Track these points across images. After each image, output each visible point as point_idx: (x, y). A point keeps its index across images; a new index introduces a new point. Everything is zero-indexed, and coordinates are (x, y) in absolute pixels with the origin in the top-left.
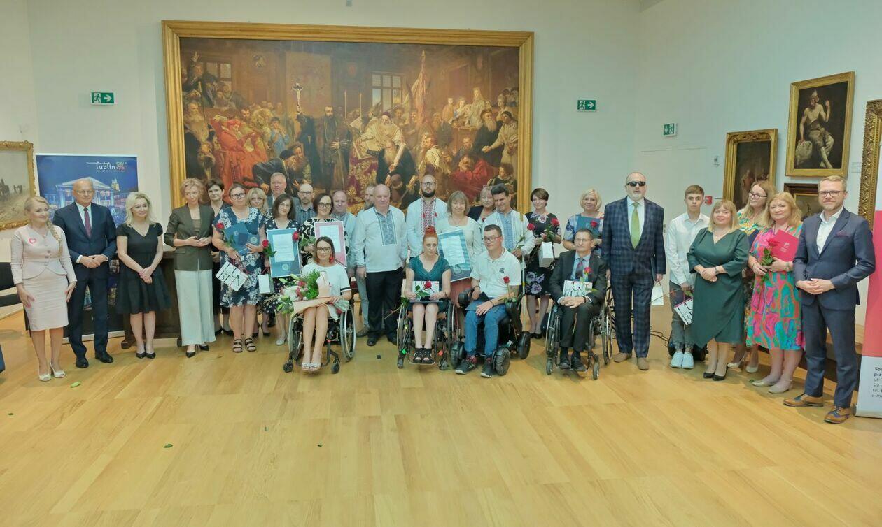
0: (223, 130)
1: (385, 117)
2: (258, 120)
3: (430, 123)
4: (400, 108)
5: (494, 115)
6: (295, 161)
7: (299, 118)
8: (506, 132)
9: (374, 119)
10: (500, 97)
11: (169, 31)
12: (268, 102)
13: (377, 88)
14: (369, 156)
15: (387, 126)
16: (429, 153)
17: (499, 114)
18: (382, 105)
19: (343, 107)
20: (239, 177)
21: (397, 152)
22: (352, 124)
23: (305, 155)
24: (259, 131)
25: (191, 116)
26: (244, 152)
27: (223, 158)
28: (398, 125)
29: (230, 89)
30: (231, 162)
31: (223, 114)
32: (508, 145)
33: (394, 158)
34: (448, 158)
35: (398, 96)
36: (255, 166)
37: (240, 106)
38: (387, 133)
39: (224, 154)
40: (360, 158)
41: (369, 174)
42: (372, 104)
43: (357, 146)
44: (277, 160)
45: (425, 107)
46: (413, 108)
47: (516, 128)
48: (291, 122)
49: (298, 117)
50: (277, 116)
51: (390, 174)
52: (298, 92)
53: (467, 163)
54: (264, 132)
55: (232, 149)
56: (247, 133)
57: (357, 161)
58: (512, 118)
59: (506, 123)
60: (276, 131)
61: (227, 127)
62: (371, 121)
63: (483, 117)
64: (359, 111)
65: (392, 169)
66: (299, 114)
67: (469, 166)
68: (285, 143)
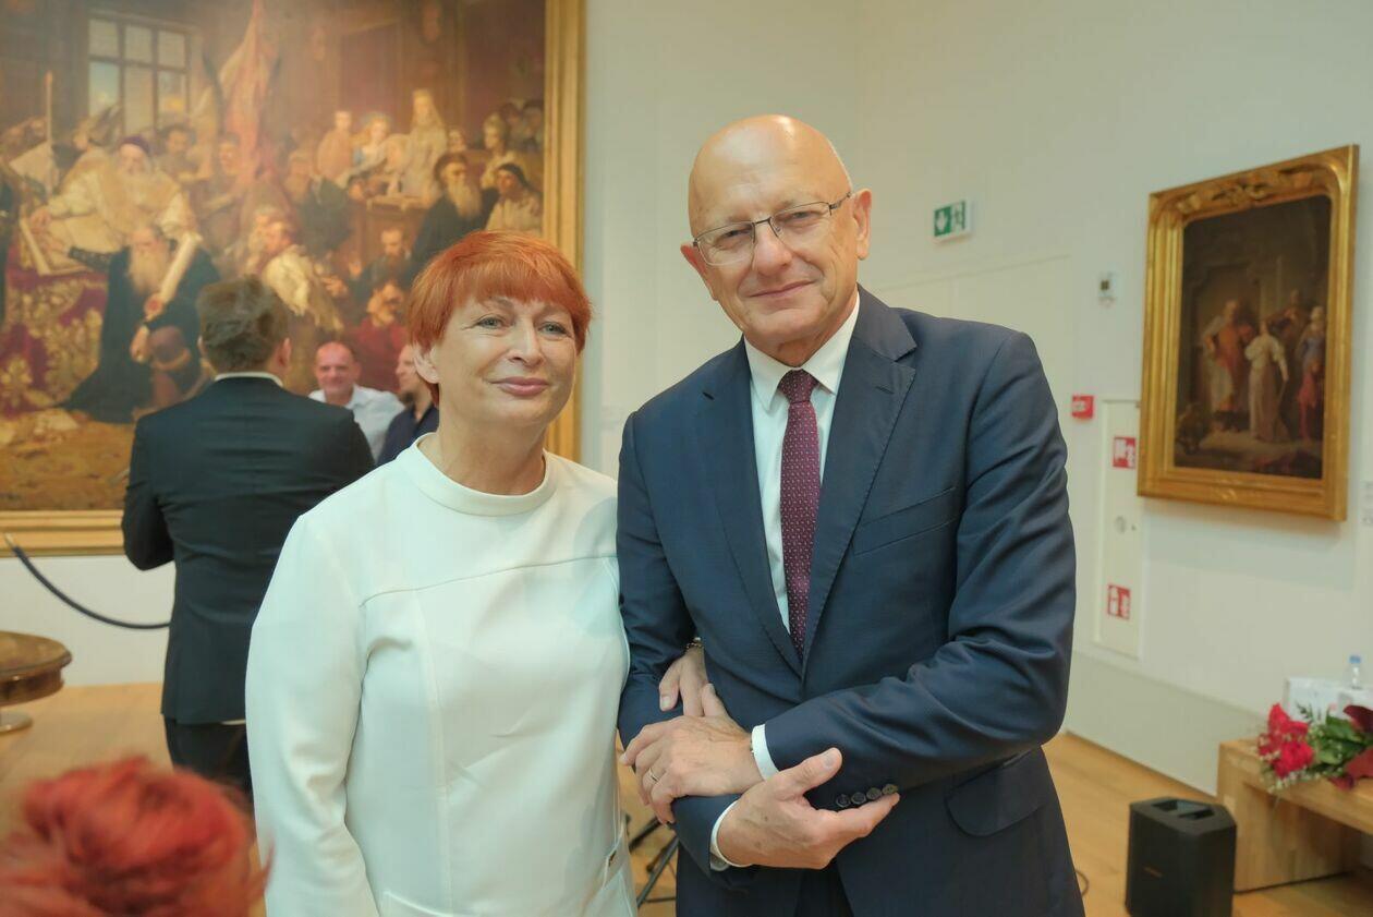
1: (131, 151)
3: (279, 181)
4: (182, 127)
5: (475, 172)
9: (95, 153)
10: (492, 124)
13: (106, 60)
14: (82, 268)
15: (138, 180)
16: (277, 267)
17: (489, 170)
18: (121, 116)
21: (171, 259)
22: (19, 165)
28: (174, 176)
33: (161, 279)
34: (335, 286)
35: (175, 90)
38: (140, 201)
40: (44, 269)
41: (76, 322)
42: (86, 107)
43: (35, 232)
45: (263, 133)
46: (222, 133)
47: (538, 212)
51: (147, 324)
53: (394, 301)
57: (32, 281)
58: (526, 184)
59: (506, 196)
62: (83, 158)
63: (443, 174)
64: (43, 124)
65: (154, 308)
67: (400, 310)
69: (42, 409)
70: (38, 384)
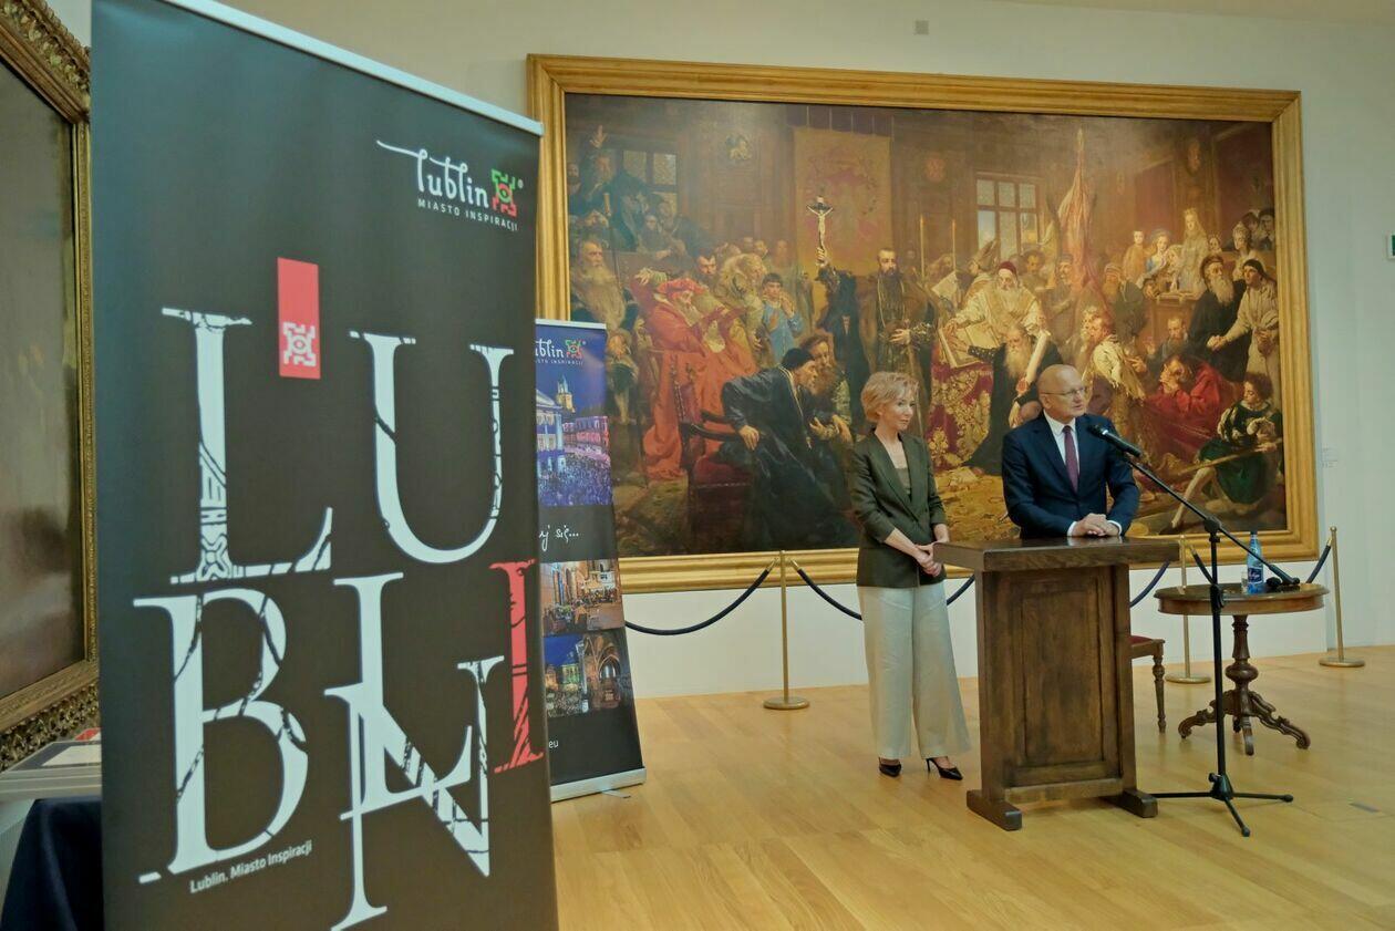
0: (658, 302)
1: (1005, 273)
2: (734, 280)
3: (1099, 287)
4: (1037, 253)
5: (1228, 268)
6: (815, 374)
7: (823, 275)
8: (1253, 304)
9: (983, 276)
10: (1239, 230)
11: (543, 80)
12: (755, 240)
13: (986, 208)
14: (976, 361)
15: (1009, 294)
16: (1099, 352)
17: (1238, 266)
18: (998, 247)
19: (916, 250)
20: (693, 412)
21: (1032, 351)
22: (936, 290)
23: (836, 359)
24: (734, 303)
25: (585, 272)
26: (704, 355)
27: (656, 368)
29: (674, 210)
30: (674, 377)
31: (658, 266)
32: (1258, 333)
33: (1026, 366)
34: (1139, 364)
35: (1030, 226)
36: (728, 385)
37: (695, 251)
38: (1011, 310)
39: (660, 360)
40: (954, 364)
41: (974, 401)
42: (977, 243)
43: (948, 337)
44: (776, 370)
45: (1087, 248)
46: (1062, 252)
47: (1274, 296)
48: (805, 286)
49: (822, 272)
50: (775, 270)
51: (1018, 400)
52: (822, 218)
53: (1178, 373)
54: (747, 309)
55: (677, 347)
56: (711, 309)
57: (948, 373)
58: (1264, 275)
59: (1251, 285)
60: (775, 305)
61: (667, 296)
62: (976, 281)
63: (1206, 272)
64: (950, 259)
65: (1022, 389)
66: (822, 265)
67: (1183, 380)
68: (793, 332)
69: (955, 468)
70: (952, 449)
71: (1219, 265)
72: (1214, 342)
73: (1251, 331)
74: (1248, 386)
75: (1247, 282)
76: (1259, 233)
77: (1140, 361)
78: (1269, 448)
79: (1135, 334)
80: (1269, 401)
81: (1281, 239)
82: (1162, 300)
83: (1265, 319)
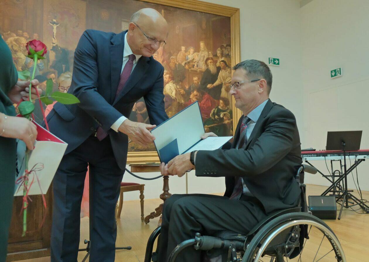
3: (168, 64)
10: (219, 50)
16: (167, 86)
32: (225, 84)
58: (227, 65)
59: (223, 69)
63: (207, 63)
66: (54, 45)
67: (198, 98)
68: (40, 69)
71: (211, 61)
72: (209, 86)
73: (222, 84)
74: (221, 101)
75: (222, 67)
76: (226, 52)
77: (183, 90)
78: (228, 123)
79: (181, 81)
80: (228, 107)
81: (233, 55)
82: (191, 70)
83: (227, 80)
